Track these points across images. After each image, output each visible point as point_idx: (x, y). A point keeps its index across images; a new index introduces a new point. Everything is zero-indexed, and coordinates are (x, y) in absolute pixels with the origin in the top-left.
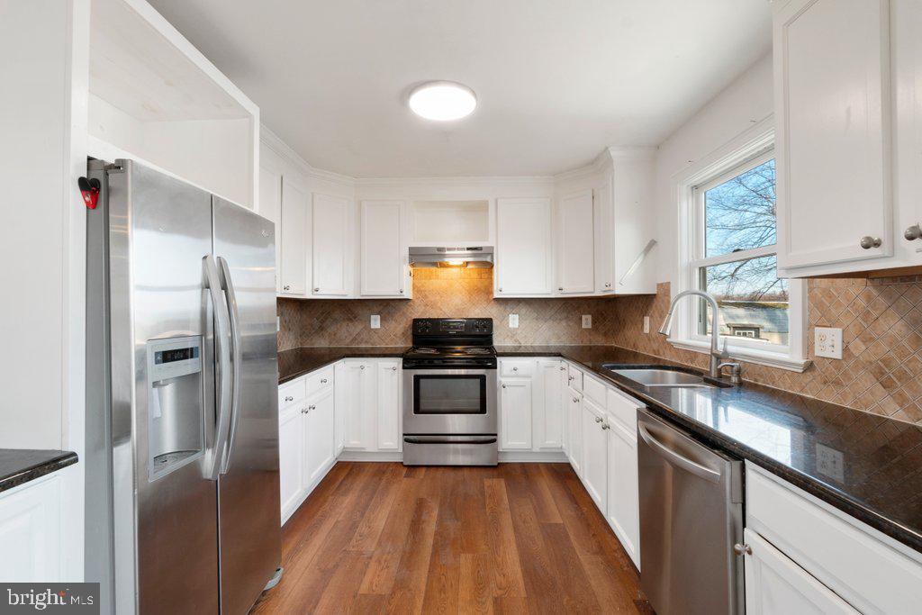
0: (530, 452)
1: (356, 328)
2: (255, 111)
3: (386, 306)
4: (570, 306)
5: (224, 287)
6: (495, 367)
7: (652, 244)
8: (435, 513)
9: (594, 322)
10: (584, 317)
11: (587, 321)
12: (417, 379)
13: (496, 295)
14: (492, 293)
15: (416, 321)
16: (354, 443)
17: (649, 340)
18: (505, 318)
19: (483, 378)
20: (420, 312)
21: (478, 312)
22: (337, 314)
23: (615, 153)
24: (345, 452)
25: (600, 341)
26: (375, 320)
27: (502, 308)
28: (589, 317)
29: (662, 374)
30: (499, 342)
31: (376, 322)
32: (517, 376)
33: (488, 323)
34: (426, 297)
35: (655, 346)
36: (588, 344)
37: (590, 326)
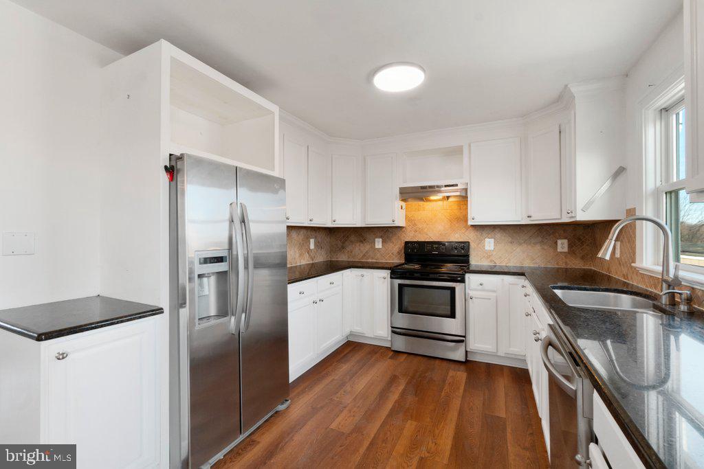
0: (495, 355)
1: (365, 248)
2: (275, 109)
3: (387, 232)
4: (545, 232)
5: (243, 221)
6: (463, 281)
7: (621, 171)
8: (401, 388)
9: (570, 246)
10: (559, 242)
11: (563, 245)
12: (401, 286)
13: (470, 223)
14: (466, 221)
15: (407, 243)
16: (357, 329)
17: (620, 264)
18: (481, 241)
19: (453, 290)
20: (411, 236)
21: (456, 236)
22: (353, 238)
23: (575, 89)
24: (351, 334)
25: (577, 264)
26: (378, 242)
27: (478, 234)
28: (566, 241)
29: (616, 297)
30: (475, 261)
31: (379, 244)
32: (484, 290)
33: (465, 246)
34: (415, 225)
35: (625, 271)
36: (563, 266)
37: (566, 250)
